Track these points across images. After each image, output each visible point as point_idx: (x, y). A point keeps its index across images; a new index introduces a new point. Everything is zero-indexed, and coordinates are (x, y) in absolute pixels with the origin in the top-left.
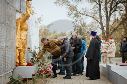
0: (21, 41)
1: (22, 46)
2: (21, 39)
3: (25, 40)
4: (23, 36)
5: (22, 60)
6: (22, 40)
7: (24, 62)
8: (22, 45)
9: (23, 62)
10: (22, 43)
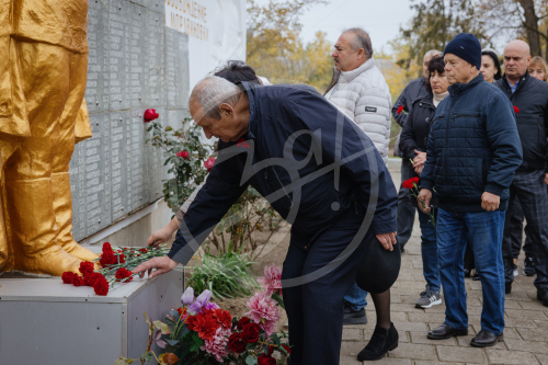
0: (21, 56)
1: (33, 105)
2: (19, 39)
3: (53, 50)
4: (33, 16)
5: (33, 229)
6: (26, 47)
7: (52, 243)
8: (28, 95)
9: (44, 241)
10: (24, 75)
